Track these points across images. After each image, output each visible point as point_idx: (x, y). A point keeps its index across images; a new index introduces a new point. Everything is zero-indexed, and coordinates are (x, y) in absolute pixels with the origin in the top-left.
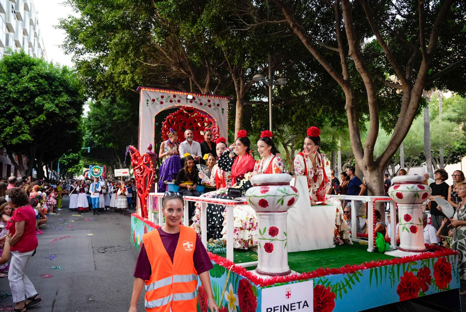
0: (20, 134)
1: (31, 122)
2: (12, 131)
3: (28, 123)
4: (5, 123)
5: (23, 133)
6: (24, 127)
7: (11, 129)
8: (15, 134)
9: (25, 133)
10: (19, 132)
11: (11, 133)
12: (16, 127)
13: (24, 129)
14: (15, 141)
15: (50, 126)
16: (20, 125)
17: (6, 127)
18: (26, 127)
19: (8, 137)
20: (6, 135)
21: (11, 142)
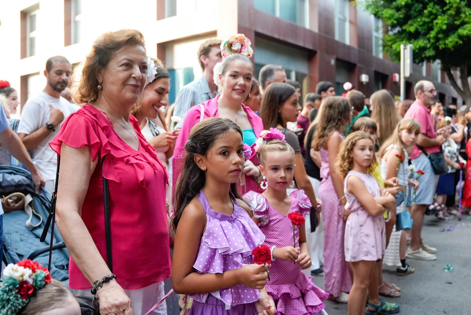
0: (458, 27)
2: (446, 24)
4: (434, 11)
7: (444, 20)
10: (457, 23)
12: (451, 15)
13: (466, 16)
19: (441, 36)
20: (438, 33)
21: (445, 44)
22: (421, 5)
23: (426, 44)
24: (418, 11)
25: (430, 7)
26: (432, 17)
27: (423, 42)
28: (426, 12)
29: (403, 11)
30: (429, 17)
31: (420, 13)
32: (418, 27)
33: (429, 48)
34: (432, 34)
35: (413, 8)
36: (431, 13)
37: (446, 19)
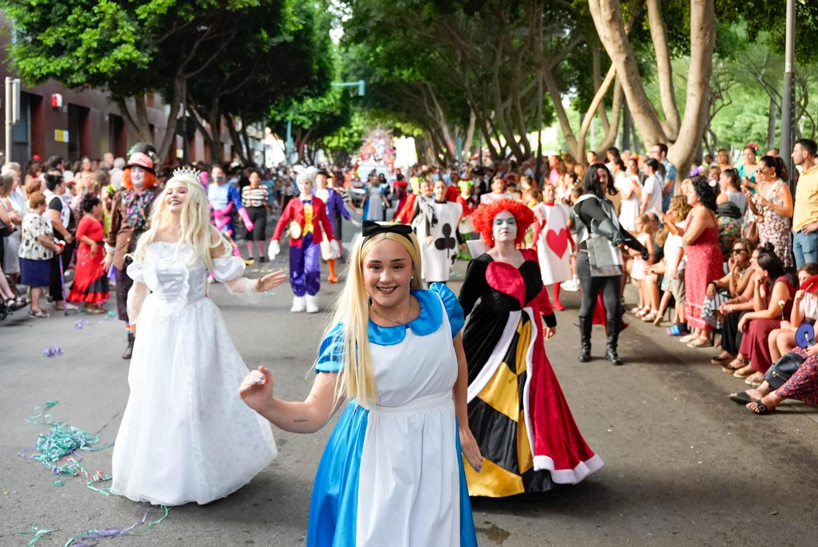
0: (113, 47)
1: (138, 11)
2: (98, 40)
3: (133, 16)
4: (82, 20)
5: (121, 42)
6: (122, 28)
7: (95, 35)
8: (104, 48)
9: (125, 42)
10: (113, 40)
11: (95, 45)
12: (104, 28)
13: (124, 33)
14: (105, 65)
15: (188, 20)
16: (115, 25)
17: (82, 31)
18: (127, 29)
19: (91, 56)
20: (88, 50)
21: (98, 69)
22: (65, 8)
23: (71, 65)
24: (60, 15)
25: (75, 13)
26: (79, 27)
27: (67, 62)
28: (70, 18)
29: (37, 13)
30: (75, 26)
31: (64, 17)
32: (61, 39)
33: (78, 70)
34: (80, 52)
35: (53, 9)
36: (77, 23)
37: (98, 33)
